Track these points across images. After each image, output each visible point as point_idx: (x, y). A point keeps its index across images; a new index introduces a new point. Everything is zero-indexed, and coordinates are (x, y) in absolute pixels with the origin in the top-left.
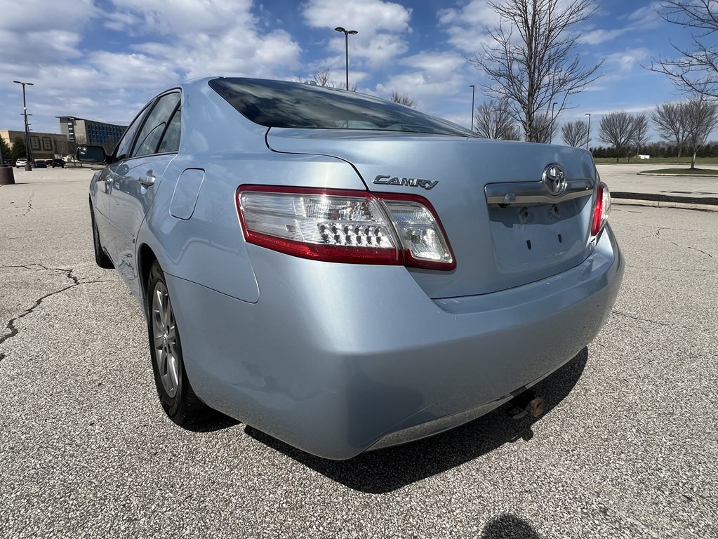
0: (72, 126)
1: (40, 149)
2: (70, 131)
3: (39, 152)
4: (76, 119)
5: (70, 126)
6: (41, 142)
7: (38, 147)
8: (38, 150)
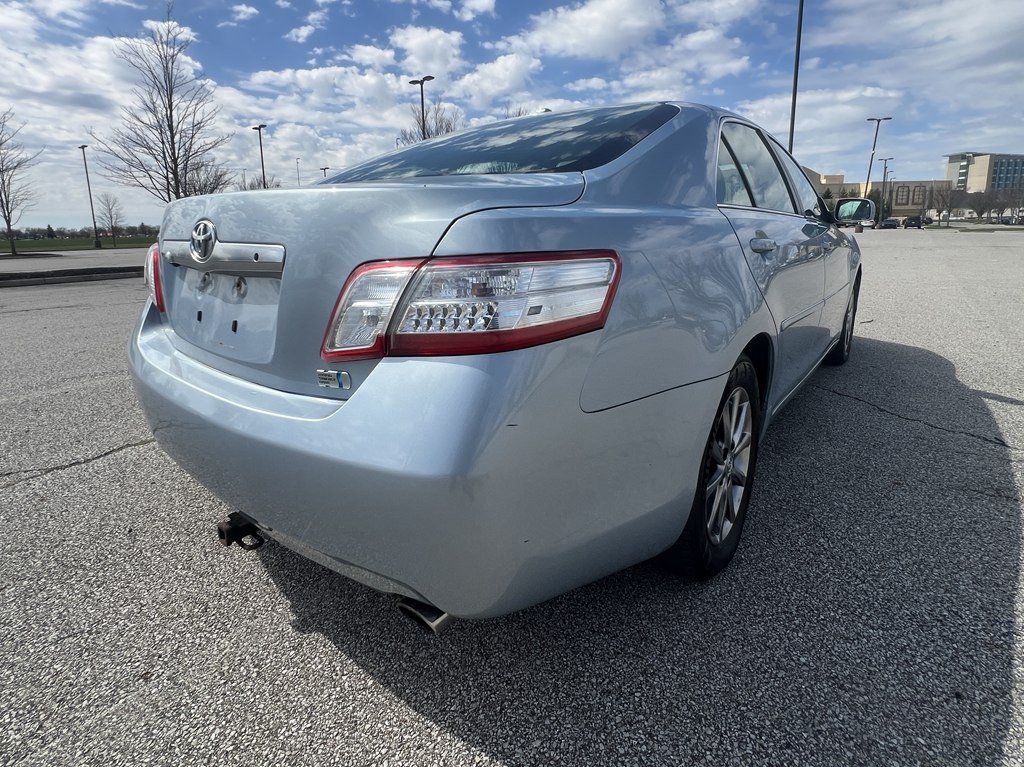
0: (967, 167)
1: (907, 204)
2: (961, 175)
3: (906, 207)
4: (975, 155)
5: (962, 167)
6: (911, 194)
7: (904, 201)
8: (904, 204)
